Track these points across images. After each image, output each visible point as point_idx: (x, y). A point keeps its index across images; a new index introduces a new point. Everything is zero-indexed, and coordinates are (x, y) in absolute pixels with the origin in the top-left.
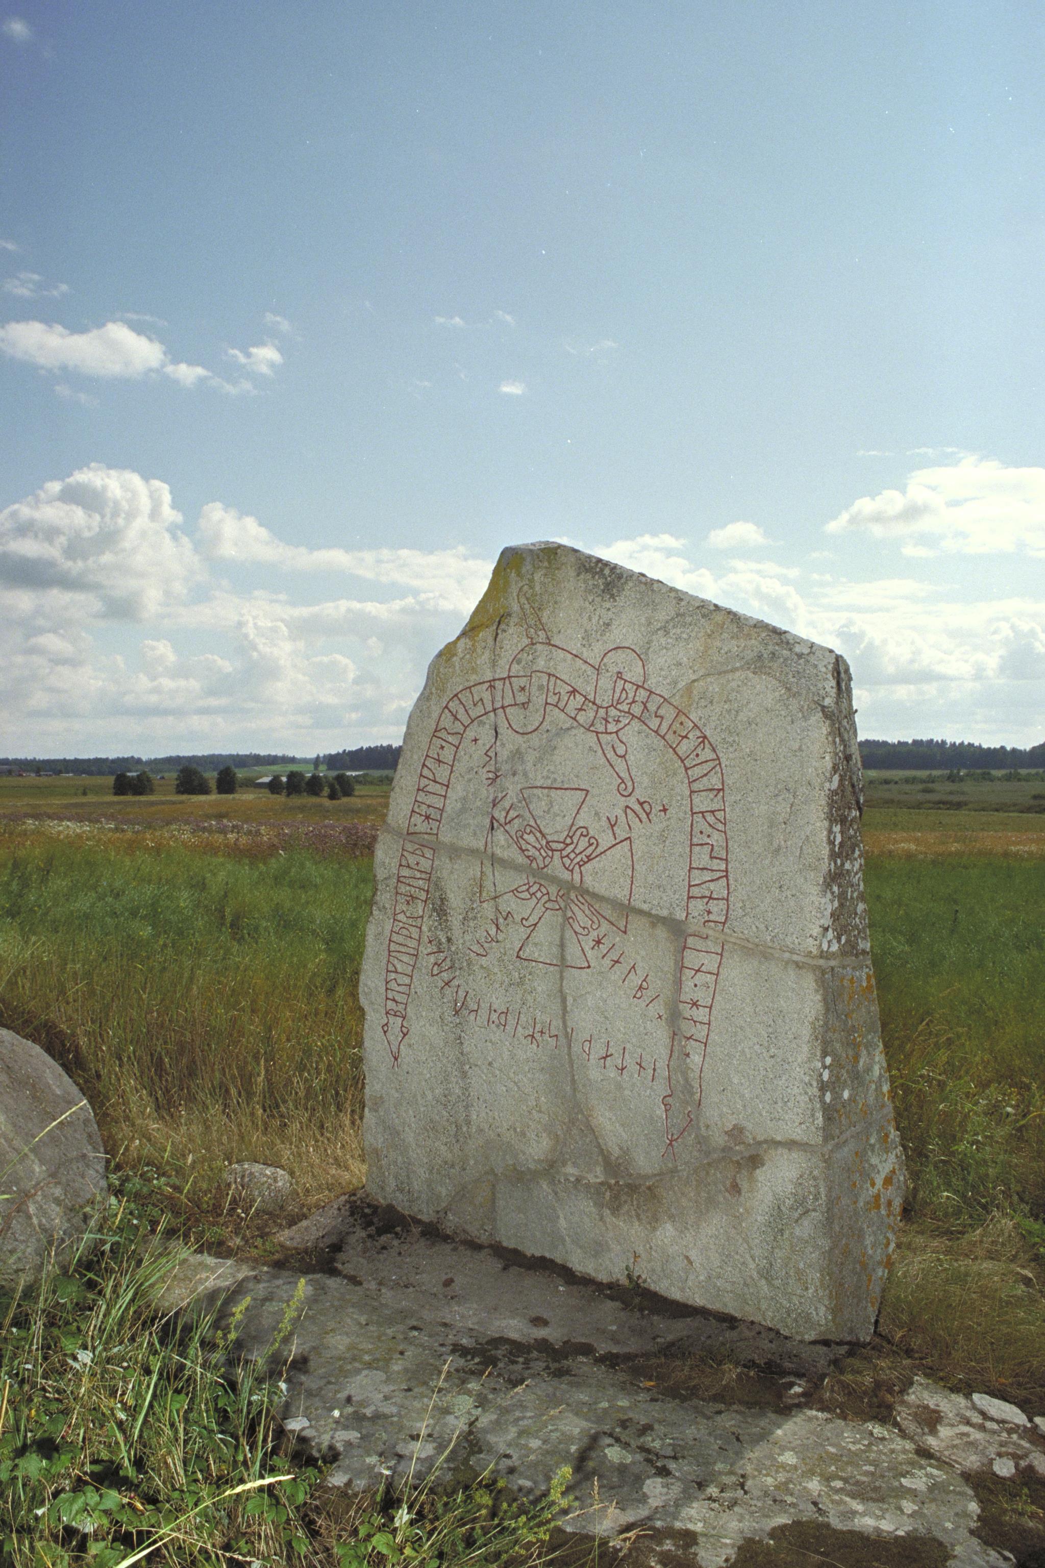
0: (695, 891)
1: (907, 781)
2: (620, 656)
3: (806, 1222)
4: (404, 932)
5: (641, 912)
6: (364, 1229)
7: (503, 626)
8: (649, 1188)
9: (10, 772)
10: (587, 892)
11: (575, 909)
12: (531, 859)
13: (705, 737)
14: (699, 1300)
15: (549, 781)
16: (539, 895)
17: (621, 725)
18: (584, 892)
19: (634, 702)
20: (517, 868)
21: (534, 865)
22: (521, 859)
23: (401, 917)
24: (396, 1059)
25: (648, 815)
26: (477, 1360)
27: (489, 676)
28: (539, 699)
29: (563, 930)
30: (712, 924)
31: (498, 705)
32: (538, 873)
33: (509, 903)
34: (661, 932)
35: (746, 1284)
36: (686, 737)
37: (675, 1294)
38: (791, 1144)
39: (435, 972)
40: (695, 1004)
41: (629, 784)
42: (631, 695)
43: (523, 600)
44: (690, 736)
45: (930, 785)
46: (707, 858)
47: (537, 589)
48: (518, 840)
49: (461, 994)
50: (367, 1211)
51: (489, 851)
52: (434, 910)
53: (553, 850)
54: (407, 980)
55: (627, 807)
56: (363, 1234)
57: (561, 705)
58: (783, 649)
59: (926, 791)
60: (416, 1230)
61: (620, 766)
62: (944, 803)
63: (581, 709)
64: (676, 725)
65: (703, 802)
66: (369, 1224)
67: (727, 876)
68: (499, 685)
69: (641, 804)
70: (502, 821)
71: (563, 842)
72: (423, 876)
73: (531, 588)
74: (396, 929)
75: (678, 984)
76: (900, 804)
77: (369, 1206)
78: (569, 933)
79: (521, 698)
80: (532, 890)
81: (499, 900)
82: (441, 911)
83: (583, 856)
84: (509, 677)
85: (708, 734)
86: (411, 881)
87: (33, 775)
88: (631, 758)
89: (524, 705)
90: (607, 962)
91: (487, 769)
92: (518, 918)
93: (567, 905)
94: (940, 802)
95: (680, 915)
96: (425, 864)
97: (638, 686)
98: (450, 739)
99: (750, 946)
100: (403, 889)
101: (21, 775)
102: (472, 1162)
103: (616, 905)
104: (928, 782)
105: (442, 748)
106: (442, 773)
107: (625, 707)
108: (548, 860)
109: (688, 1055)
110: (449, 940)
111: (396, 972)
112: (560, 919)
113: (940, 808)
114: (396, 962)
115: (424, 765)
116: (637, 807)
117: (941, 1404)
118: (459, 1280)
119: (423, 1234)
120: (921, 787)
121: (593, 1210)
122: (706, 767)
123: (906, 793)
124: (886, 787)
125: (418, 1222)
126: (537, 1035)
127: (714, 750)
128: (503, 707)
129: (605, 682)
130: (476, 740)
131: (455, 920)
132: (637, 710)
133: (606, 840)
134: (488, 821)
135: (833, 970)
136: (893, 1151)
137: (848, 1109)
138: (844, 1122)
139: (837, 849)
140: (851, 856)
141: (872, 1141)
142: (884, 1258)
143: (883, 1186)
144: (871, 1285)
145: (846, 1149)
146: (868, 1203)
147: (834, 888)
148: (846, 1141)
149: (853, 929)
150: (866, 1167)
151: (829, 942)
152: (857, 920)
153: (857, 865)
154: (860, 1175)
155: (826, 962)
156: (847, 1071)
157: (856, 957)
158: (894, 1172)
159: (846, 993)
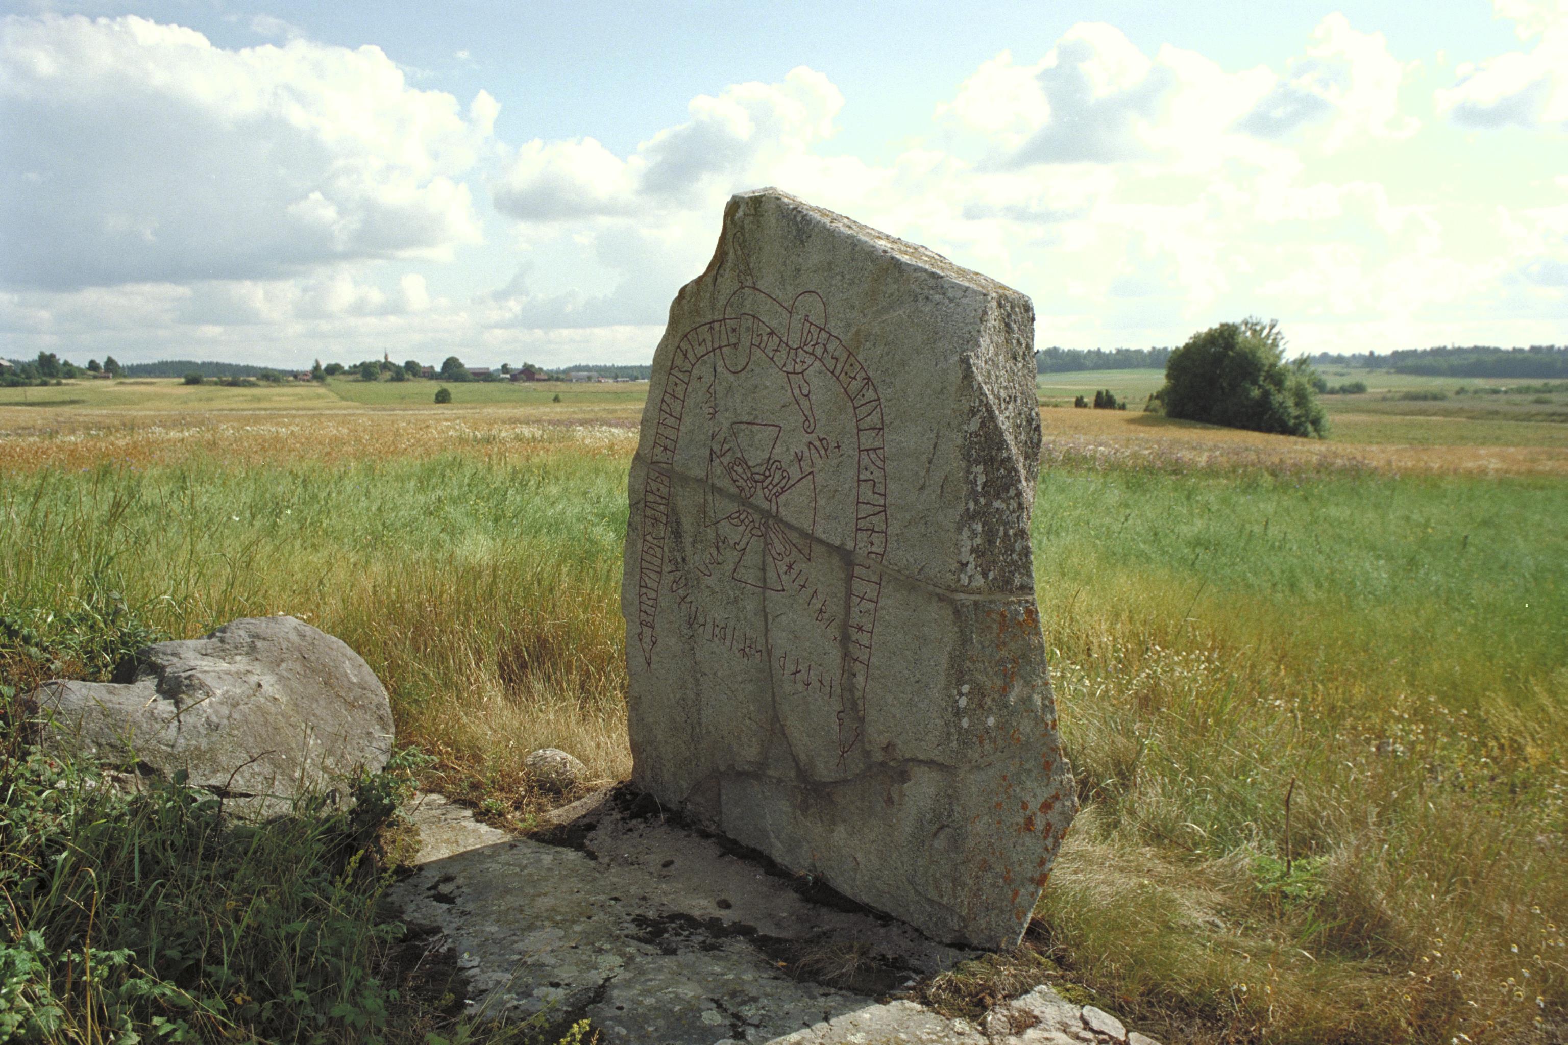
0: (862, 524)
1: (1519, 391)
2: (809, 298)
3: (942, 836)
4: (652, 552)
5: (821, 542)
6: (621, 812)
7: (721, 272)
8: (828, 794)
9: (589, 378)
10: (782, 521)
11: (773, 536)
12: (742, 489)
13: (869, 379)
14: (865, 898)
15: (752, 418)
16: (746, 521)
17: (805, 366)
18: (778, 519)
19: (817, 343)
20: (732, 497)
21: (743, 495)
22: (733, 490)
23: (648, 538)
24: (649, 664)
25: (826, 450)
26: (649, 929)
27: (709, 318)
28: (746, 340)
29: (764, 556)
30: (874, 556)
31: (716, 345)
32: (745, 502)
33: (725, 528)
34: (836, 561)
35: (898, 888)
36: (855, 378)
37: (847, 890)
38: (930, 763)
39: (675, 588)
40: (860, 628)
41: (812, 421)
42: (815, 337)
43: (737, 247)
44: (858, 377)
45: (1546, 396)
46: (870, 494)
47: (747, 235)
48: (730, 469)
49: (693, 609)
50: (628, 797)
51: (710, 481)
52: (673, 532)
53: (756, 482)
54: (654, 595)
55: (810, 443)
56: (619, 817)
57: (763, 345)
58: (937, 293)
59: (1539, 402)
60: (662, 817)
61: (804, 403)
62: (1560, 415)
63: (777, 350)
64: (847, 367)
65: (868, 439)
66: (627, 808)
67: (885, 511)
68: (716, 325)
69: (821, 440)
70: (718, 453)
71: (763, 474)
72: (664, 501)
73: (743, 234)
74: (645, 549)
75: (848, 608)
76: (1506, 416)
77: (632, 793)
78: (769, 559)
79: (733, 340)
80: (742, 517)
81: (719, 525)
82: (677, 534)
83: (778, 488)
84: (725, 319)
85: (871, 374)
86: (655, 506)
87: (611, 381)
88: (813, 397)
89: (735, 346)
90: (796, 585)
91: (709, 404)
92: (732, 543)
93: (767, 532)
94: (1553, 414)
95: (850, 545)
96: (664, 491)
97: (821, 329)
98: (681, 376)
99: (902, 578)
100: (649, 512)
101: (600, 381)
102: (703, 760)
103: (803, 534)
104: (1544, 392)
105: (676, 384)
106: (677, 407)
107: (809, 349)
108: (753, 490)
109: (855, 675)
110: (684, 560)
111: (646, 587)
112: (762, 545)
113: (1553, 421)
114: (646, 579)
115: (663, 400)
116: (817, 443)
117: (1047, 1011)
118: (678, 863)
119: (668, 821)
120: (1532, 397)
121: (789, 810)
122: (868, 408)
123: (1516, 404)
124: (1495, 397)
125: (666, 809)
126: (747, 650)
127: (876, 391)
128: (720, 347)
129: (796, 324)
130: (700, 378)
131: (688, 540)
132: (819, 351)
133: (794, 472)
134: (708, 452)
135: (976, 603)
136: (1058, 778)
137: (993, 735)
138: (988, 746)
139: (979, 489)
140: (1003, 496)
141: (1027, 766)
142: (1037, 875)
143: (1040, 809)
144: (1018, 900)
145: (990, 772)
146: (1017, 824)
147: (975, 526)
148: (990, 765)
149: (1009, 565)
150: (1018, 790)
151: (970, 577)
152: (1015, 556)
153: (1014, 504)
154: (1009, 798)
155: (967, 596)
156: (993, 700)
157: (1011, 592)
158: (1056, 797)
159: (995, 626)
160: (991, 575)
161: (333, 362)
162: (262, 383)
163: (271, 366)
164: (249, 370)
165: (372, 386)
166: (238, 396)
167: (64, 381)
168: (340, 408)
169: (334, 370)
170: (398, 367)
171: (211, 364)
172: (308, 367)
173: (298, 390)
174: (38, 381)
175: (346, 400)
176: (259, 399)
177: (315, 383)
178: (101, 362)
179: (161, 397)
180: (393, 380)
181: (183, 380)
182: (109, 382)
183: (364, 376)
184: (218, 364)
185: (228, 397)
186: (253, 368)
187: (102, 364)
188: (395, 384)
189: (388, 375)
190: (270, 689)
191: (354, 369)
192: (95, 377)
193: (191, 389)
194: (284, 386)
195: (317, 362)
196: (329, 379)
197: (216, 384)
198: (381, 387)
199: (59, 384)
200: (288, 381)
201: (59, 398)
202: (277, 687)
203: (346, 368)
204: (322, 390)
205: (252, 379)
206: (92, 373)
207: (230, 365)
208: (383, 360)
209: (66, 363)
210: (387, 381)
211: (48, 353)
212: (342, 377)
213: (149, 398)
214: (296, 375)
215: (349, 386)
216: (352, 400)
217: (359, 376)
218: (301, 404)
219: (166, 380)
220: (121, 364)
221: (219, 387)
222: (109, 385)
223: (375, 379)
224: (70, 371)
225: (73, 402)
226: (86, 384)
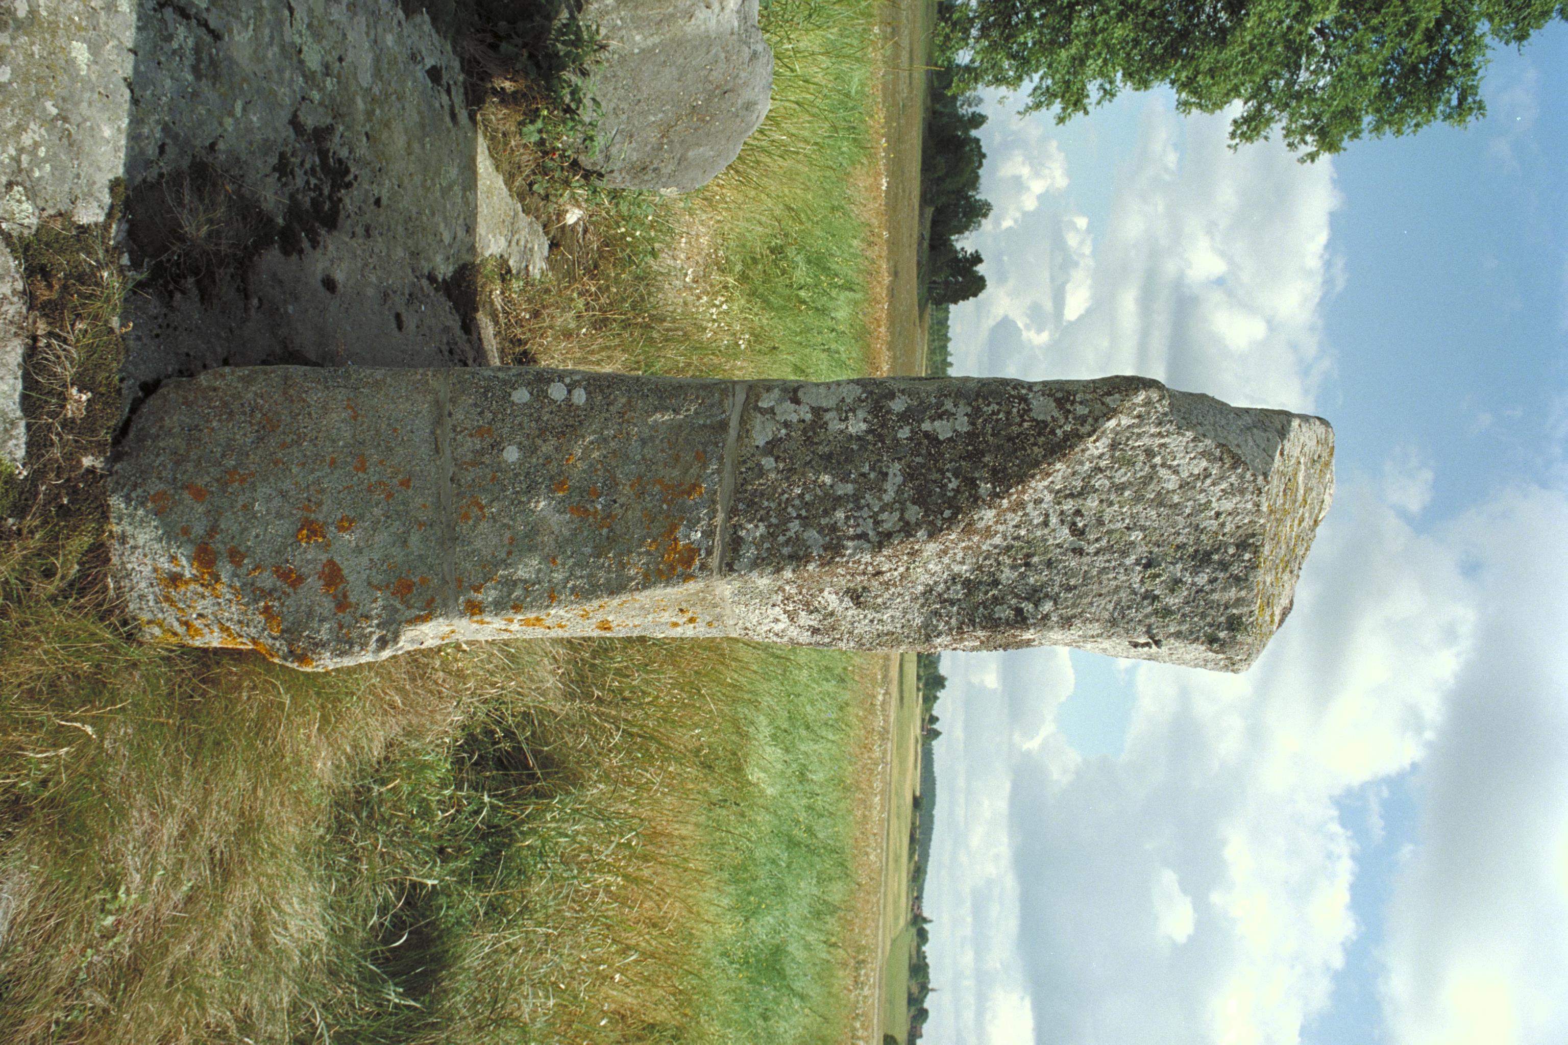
135: (723, 426)
136: (376, 608)
137: (487, 459)
138: (471, 444)
139: (926, 426)
140: (909, 493)
141: (414, 539)
142: (217, 545)
143: (331, 562)
144: (187, 496)
145: (425, 450)
146: (320, 504)
147: (861, 414)
148: (437, 451)
149: (782, 511)
150: (377, 511)
151: (772, 411)
152: (795, 526)
153: (890, 521)
154: (369, 490)
155: (738, 409)
156: (548, 459)
157: (732, 512)
158: (342, 604)
159: (676, 473)
160: (768, 462)
161: (930, 936)
162: (912, 865)
163: (928, 877)
164: (925, 856)
165: (904, 973)
166: (901, 841)
167: (921, 694)
168: (884, 935)
169: (922, 936)
170: (922, 1001)
171: (932, 822)
172: (926, 913)
173: (903, 900)
174: (922, 673)
175: (892, 945)
176: (896, 861)
177: (910, 916)
178: (936, 726)
179: (903, 772)
180: (910, 995)
181: (918, 794)
182: (918, 731)
183: (915, 965)
184: (932, 829)
185: (900, 832)
186: (927, 861)
187: (935, 726)
188: (906, 996)
189: (915, 990)
190: (702, 17)
191: (921, 956)
192: (923, 720)
193: (909, 800)
194: (908, 887)
195: (931, 921)
196: (913, 931)
197: (913, 824)
198: (903, 982)
199: (918, 689)
200: (913, 890)
201: (905, 688)
202: (703, 28)
203: (924, 949)
204: (902, 922)
205: (916, 858)
206: (927, 717)
207: (930, 840)
208: (930, 986)
209: (936, 698)
210: (909, 988)
211: (946, 683)
212: (915, 944)
213: (902, 760)
214: (919, 898)
215: (905, 950)
216: (891, 950)
217: (915, 961)
218: (890, 899)
219: (918, 780)
220: (934, 743)
221: (909, 826)
222: (915, 730)
223: (911, 976)
224: (929, 700)
225: (902, 698)
226: (918, 711)
